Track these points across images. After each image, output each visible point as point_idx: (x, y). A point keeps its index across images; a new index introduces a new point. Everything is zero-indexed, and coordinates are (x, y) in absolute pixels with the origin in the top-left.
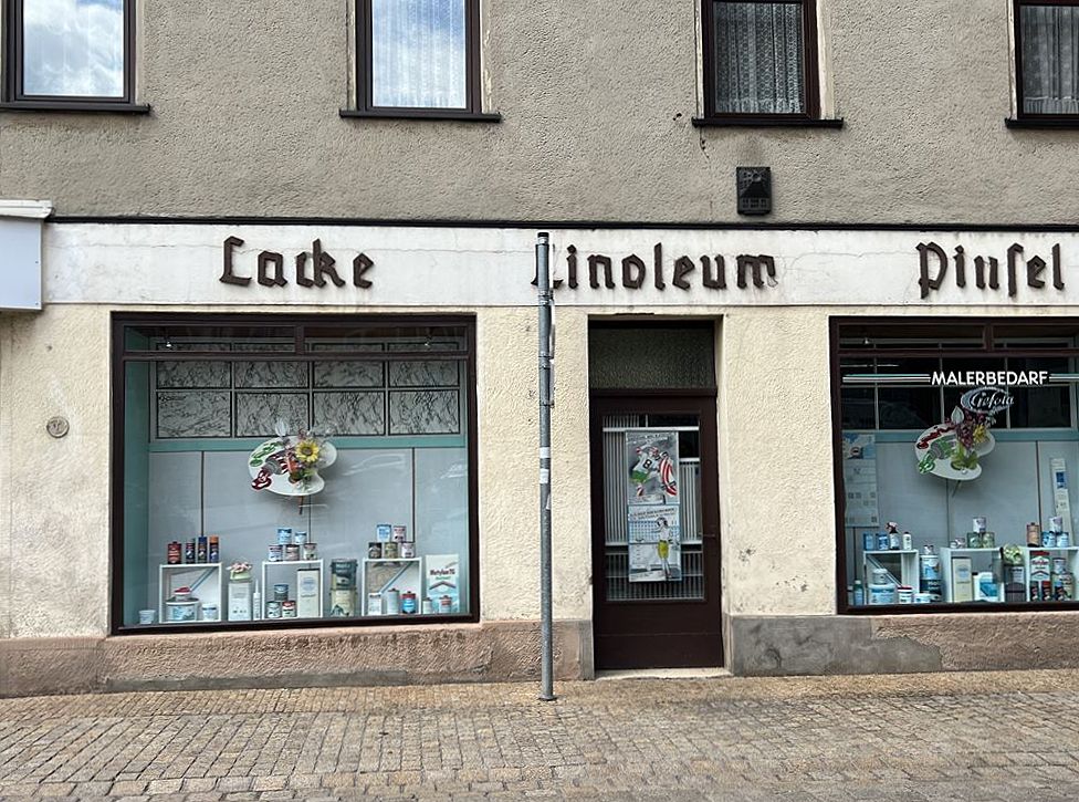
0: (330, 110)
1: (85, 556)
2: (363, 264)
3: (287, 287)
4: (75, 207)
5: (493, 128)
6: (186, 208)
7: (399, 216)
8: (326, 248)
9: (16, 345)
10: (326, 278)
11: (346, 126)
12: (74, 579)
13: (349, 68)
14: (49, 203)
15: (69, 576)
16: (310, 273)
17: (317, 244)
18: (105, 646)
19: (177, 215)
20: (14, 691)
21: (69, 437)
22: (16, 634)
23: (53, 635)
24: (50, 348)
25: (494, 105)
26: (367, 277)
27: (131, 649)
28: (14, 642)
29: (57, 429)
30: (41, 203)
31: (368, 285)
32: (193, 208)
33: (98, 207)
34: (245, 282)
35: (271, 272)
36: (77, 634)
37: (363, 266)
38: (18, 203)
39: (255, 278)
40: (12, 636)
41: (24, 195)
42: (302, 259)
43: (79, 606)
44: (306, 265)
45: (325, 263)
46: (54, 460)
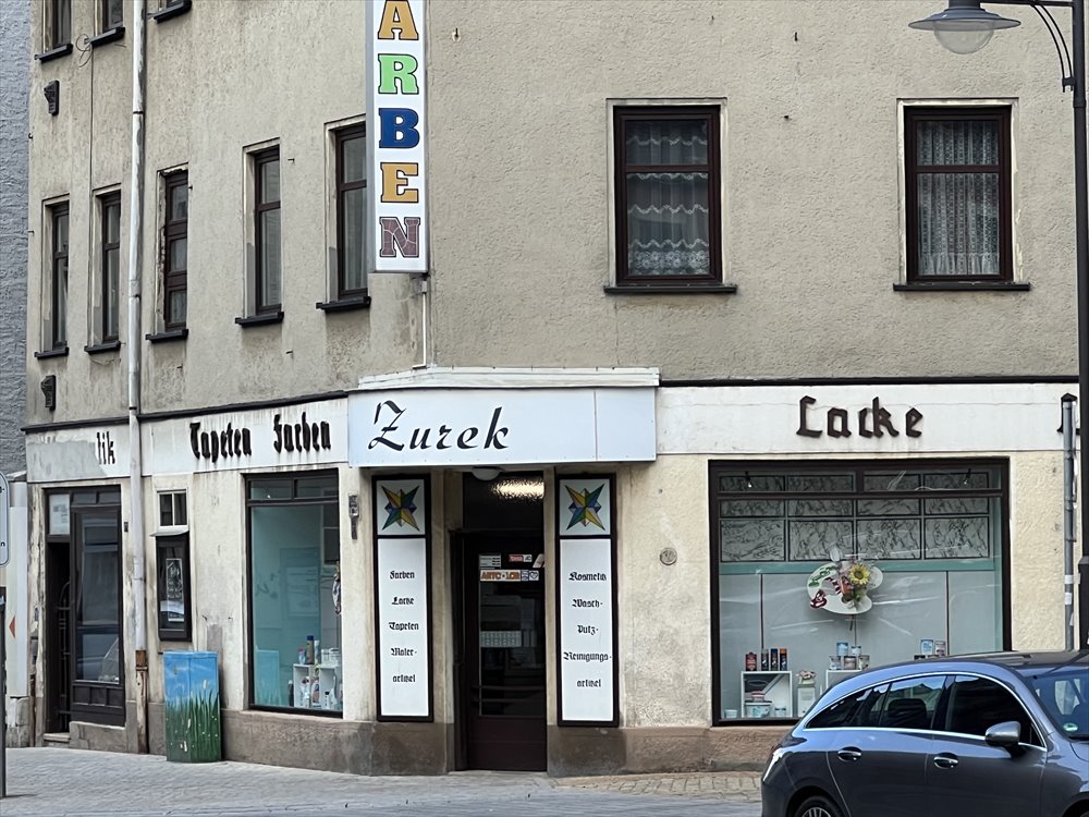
0: (885, 284)
1: (692, 661)
2: (913, 416)
3: (851, 438)
4: (678, 373)
5: (1024, 295)
6: (767, 372)
7: (944, 374)
8: (883, 404)
9: (634, 488)
10: (883, 429)
11: (899, 297)
12: (683, 680)
13: (900, 248)
14: (657, 370)
15: (680, 677)
16: (870, 426)
17: (876, 401)
18: (710, 735)
19: (761, 377)
20: (639, 769)
21: (677, 564)
22: (639, 723)
23: (668, 725)
24: (661, 491)
25: (1024, 275)
26: (917, 428)
27: (729, 738)
28: (639, 730)
29: (668, 557)
30: (651, 370)
31: (918, 434)
32: (773, 371)
33: (696, 372)
34: (817, 434)
35: (838, 426)
36: (687, 725)
37: (914, 419)
38: (632, 370)
39: (825, 431)
40: (636, 725)
41: (637, 364)
42: (863, 414)
43: (688, 703)
44: (867, 419)
45: (882, 416)
46: (666, 584)
